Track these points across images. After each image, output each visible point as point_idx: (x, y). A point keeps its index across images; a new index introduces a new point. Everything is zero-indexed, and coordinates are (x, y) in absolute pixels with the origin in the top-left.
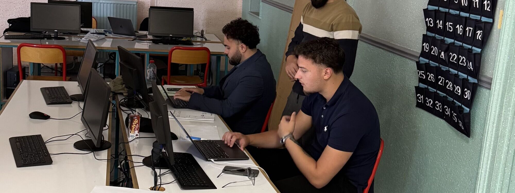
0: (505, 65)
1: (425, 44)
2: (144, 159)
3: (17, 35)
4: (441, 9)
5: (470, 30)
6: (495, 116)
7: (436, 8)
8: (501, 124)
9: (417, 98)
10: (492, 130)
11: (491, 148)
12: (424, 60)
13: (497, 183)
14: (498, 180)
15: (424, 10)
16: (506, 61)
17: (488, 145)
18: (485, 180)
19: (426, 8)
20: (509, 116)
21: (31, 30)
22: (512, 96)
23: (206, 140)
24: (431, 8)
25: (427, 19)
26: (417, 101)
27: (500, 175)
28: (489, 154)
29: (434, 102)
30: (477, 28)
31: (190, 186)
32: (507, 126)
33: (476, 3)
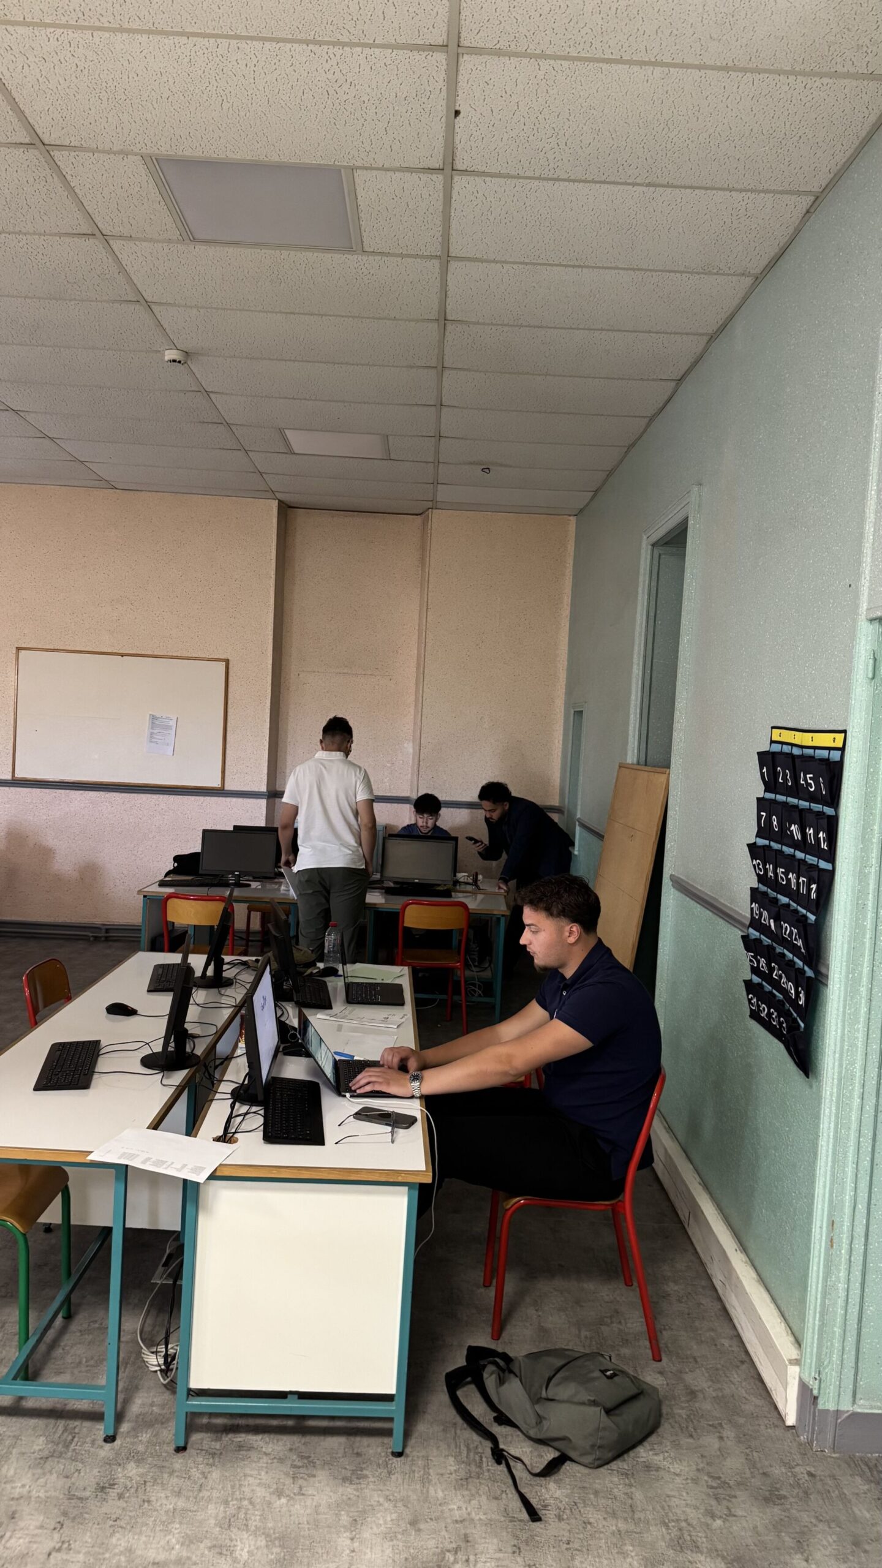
0: (846, 946)
1: (753, 905)
2: (237, 1087)
3: (178, 881)
4: (773, 844)
5: (803, 881)
6: (836, 1040)
7: (766, 842)
8: (845, 1055)
9: (750, 1000)
10: (834, 1064)
11: (834, 1099)
12: (754, 934)
13: (848, 1167)
14: (848, 1160)
15: (748, 845)
16: (847, 939)
17: (828, 1093)
18: (827, 1159)
19: (753, 841)
20: (858, 1041)
21: (200, 872)
22: (861, 1003)
23: (362, 1059)
24: (761, 842)
25: (754, 862)
26: (751, 1009)
27: (851, 1152)
28: (831, 1110)
29: (769, 1010)
30: (811, 882)
31: (279, 1138)
32: (856, 1059)
33: (810, 834)
